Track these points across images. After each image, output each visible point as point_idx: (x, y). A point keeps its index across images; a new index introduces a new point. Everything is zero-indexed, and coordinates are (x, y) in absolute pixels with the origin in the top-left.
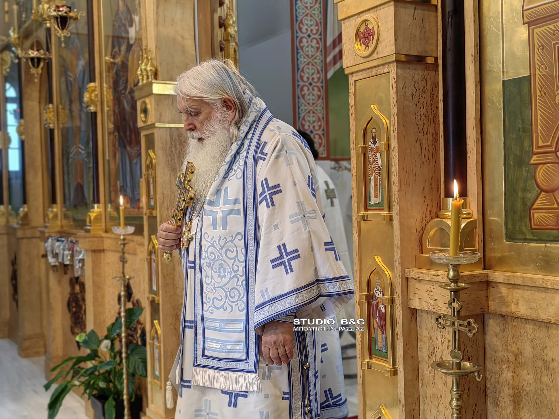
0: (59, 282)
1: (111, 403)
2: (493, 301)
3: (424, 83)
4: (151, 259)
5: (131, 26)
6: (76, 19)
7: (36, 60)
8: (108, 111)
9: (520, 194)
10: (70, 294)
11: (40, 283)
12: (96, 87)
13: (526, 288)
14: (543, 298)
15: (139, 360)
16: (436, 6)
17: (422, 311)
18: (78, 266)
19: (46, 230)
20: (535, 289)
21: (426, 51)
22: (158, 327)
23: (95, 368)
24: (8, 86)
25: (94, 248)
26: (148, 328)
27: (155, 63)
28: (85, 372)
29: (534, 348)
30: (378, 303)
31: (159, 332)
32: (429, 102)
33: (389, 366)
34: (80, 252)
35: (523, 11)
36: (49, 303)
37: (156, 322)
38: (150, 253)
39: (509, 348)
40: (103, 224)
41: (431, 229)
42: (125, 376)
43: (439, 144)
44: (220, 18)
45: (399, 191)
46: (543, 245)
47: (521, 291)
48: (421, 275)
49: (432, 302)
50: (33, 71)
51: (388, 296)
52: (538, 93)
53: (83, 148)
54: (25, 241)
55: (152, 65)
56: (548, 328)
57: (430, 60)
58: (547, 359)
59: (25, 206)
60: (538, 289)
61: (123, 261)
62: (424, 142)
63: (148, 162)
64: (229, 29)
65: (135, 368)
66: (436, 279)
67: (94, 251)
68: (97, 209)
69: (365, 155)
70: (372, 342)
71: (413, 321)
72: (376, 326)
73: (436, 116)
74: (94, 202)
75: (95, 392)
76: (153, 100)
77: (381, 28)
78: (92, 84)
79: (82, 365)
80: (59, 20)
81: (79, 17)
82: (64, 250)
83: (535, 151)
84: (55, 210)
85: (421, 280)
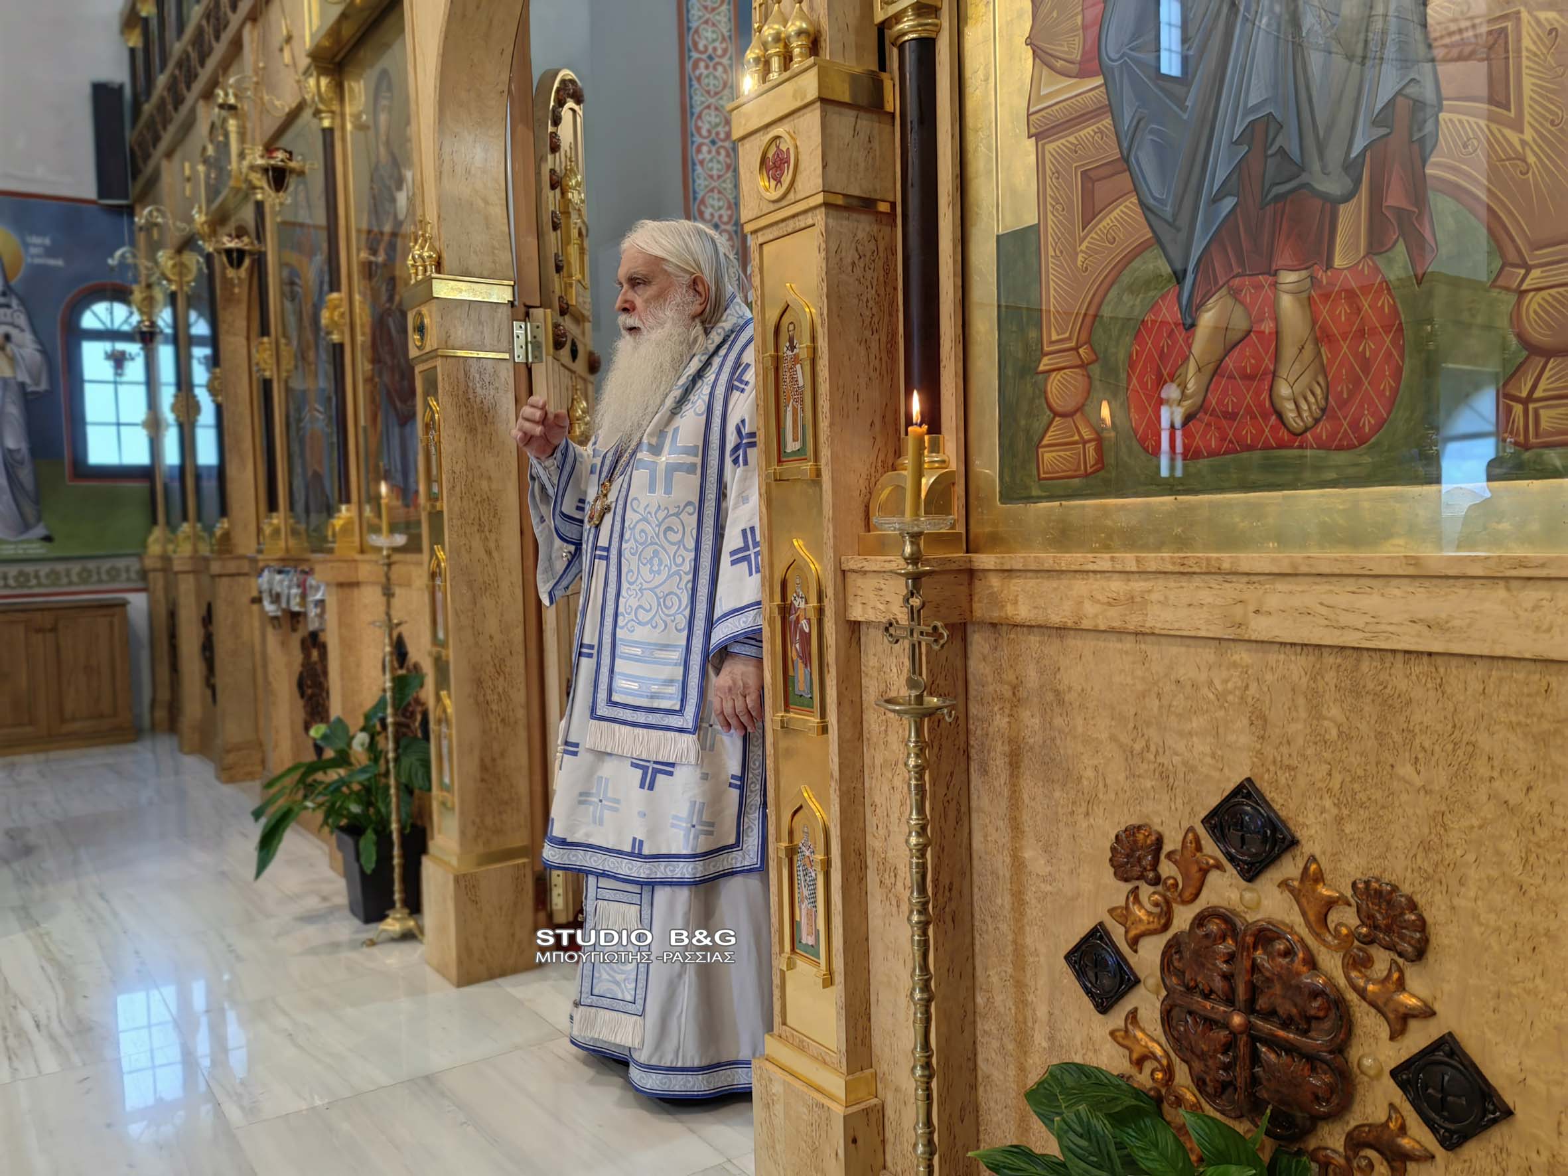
0: (284, 644)
1: (370, 836)
2: (980, 602)
3: (872, 246)
4: (434, 587)
5: (399, 187)
6: (301, 173)
7: (235, 255)
8: (363, 342)
9: (1023, 422)
10: (303, 665)
11: (253, 653)
12: (341, 300)
13: (1029, 575)
14: (1055, 589)
15: (418, 763)
16: (893, 115)
17: (869, 623)
18: (313, 612)
19: (260, 557)
20: (1043, 574)
21: (875, 191)
22: (447, 702)
23: (342, 781)
24: (193, 315)
25: (342, 579)
26: (431, 703)
27: (437, 245)
28: (325, 788)
29: (1041, 672)
30: (798, 618)
31: (449, 710)
32: (881, 278)
33: (815, 720)
34: (317, 589)
35: (1028, 115)
36: (267, 683)
37: (443, 693)
38: (433, 576)
39: (1004, 676)
40: (357, 539)
41: (883, 489)
42: (393, 791)
43: (897, 350)
44: (553, 171)
45: (831, 425)
46: (1057, 503)
47: (1021, 581)
48: (865, 564)
49: (882, 607)
50: (231, 273)
51: (813, 603)
52: (1051, 252)
53: (321, 409)
54: (225, 580)
55: (432, 248)
56: (1061, 637)
57: (884, 207)
58: (1061, 688)
59: (225, 520)
60: (1046, 575)
61: (388, 594)
62: (874, 345)
63: (427, 419)
64: (570, 195)
65: (410, 776)
66: (888, 567)
67: (341, 585)
68: (345, 513)
69: (777, 369)
70: (790, 684)
71: (854, 644)
72: (795, 658)
73: (893, 302)
74: (341, 502)
75: (344, 822)
76: (434, 309)
77: (800, 149)
78: (335, 295)
79: (319, 776)
80: (270, 173)
81: (307, 171)
82: (290, 587)
83: (1046, 349)
84: (275, 521)
85: (865, 573)
